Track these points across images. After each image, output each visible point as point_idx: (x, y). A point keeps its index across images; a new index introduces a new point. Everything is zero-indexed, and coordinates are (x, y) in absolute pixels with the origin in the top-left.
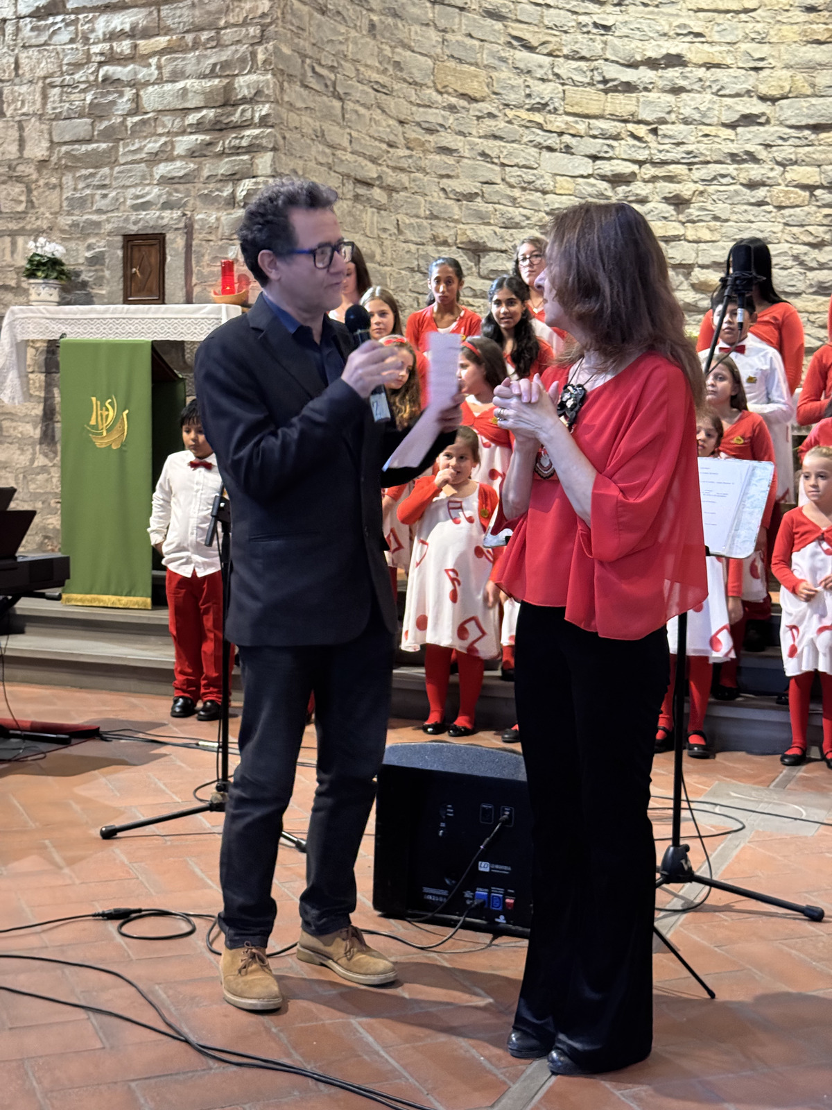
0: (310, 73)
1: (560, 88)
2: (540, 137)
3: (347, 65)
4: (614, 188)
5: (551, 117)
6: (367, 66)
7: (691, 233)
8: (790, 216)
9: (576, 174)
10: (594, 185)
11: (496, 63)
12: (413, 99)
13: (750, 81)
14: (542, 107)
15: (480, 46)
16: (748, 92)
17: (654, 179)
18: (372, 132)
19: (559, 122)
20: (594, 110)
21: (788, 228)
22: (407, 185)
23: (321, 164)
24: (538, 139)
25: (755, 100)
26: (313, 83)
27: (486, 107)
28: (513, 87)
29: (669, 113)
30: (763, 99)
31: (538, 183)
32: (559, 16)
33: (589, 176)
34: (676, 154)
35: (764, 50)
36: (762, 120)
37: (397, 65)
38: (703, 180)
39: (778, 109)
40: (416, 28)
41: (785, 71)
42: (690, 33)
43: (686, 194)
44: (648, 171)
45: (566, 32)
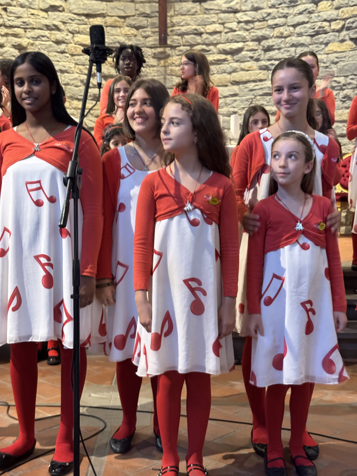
8: (78, 60)
17: (6, 35)
21: (77, 66)
34: (17, 22)
36: (61, 9)
38: (33, 38)
39: (68, 4)
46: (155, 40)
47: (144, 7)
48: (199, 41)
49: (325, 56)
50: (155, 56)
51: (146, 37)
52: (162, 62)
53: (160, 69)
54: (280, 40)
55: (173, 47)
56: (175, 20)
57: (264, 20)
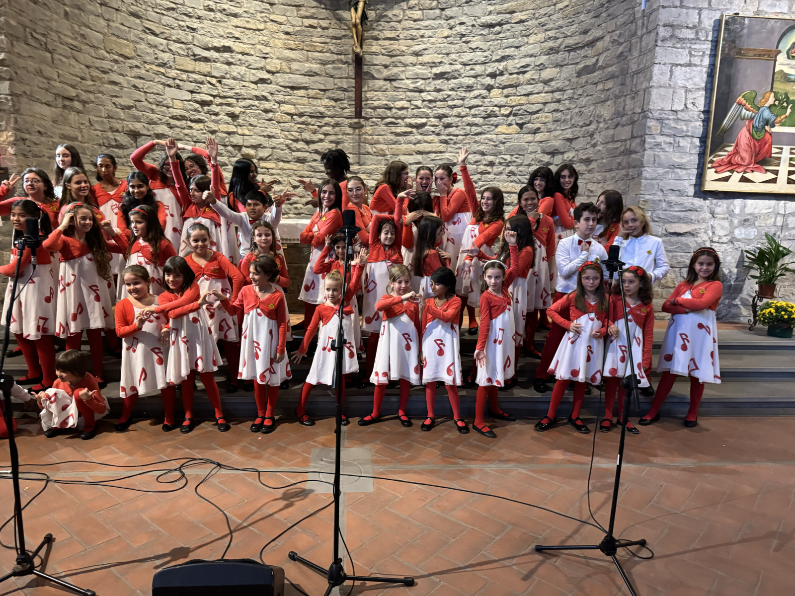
0: (29, 37)
1: (172, 56)
2: (164, 79)
3: (53, 34)
4: (202, 107)
5: (169, 70)
6: (65, 35)
7: (240, 131)
8: (283, 126)
9: (184, 99)
10: (192, 105)
11: (138, 40)
12: (93, 54)
13: (262, 63)
14: (163, 65)
15: (129, 31)
16: (262, 68)
17: (221, 104)
18: (71, 72)
19: (173, 73)
20: (190, 68)
22: (93, 100)
23: (41, 88)
24: (163, 81)
25: (265, 72)
26: (32, 42)
27: (134, 62)
28: (148, 53)
29: (226, 74)
30: (269, 72)
31: (165, 102)
32: (169, 20)
33: (189, 101)
34: (231, 93)
35: (267, 50)
36: (269, 82)
37: (83, 36)
38: (244, 107)
39: (275, 77)
40: (92, 17)
41: (277, 61)
42: (234, 37)
43: (237, 112)
44: (218, 100)
45: (173, 29)
46: (351, 112)
47: (341, 82)
48: (389, 115)
49: (495, 136)
50: (351, 126)
51: (343, 109)
52: (357, 131)
53: (355, 137)
54: (458, 119)
55: (367, 119)
56: (369, 95)
57: (444, 100)
